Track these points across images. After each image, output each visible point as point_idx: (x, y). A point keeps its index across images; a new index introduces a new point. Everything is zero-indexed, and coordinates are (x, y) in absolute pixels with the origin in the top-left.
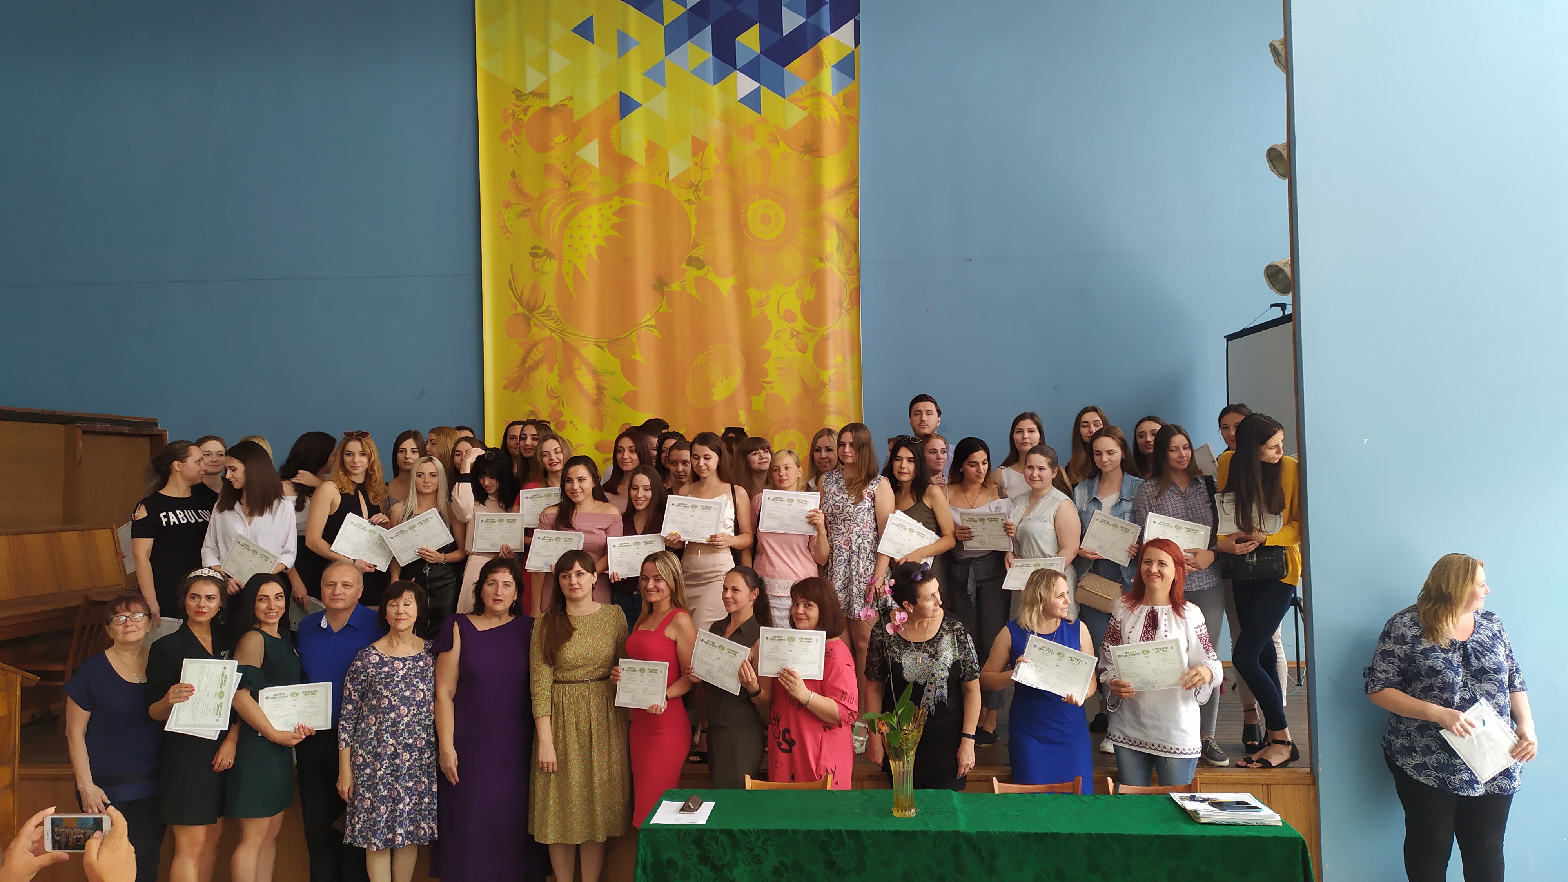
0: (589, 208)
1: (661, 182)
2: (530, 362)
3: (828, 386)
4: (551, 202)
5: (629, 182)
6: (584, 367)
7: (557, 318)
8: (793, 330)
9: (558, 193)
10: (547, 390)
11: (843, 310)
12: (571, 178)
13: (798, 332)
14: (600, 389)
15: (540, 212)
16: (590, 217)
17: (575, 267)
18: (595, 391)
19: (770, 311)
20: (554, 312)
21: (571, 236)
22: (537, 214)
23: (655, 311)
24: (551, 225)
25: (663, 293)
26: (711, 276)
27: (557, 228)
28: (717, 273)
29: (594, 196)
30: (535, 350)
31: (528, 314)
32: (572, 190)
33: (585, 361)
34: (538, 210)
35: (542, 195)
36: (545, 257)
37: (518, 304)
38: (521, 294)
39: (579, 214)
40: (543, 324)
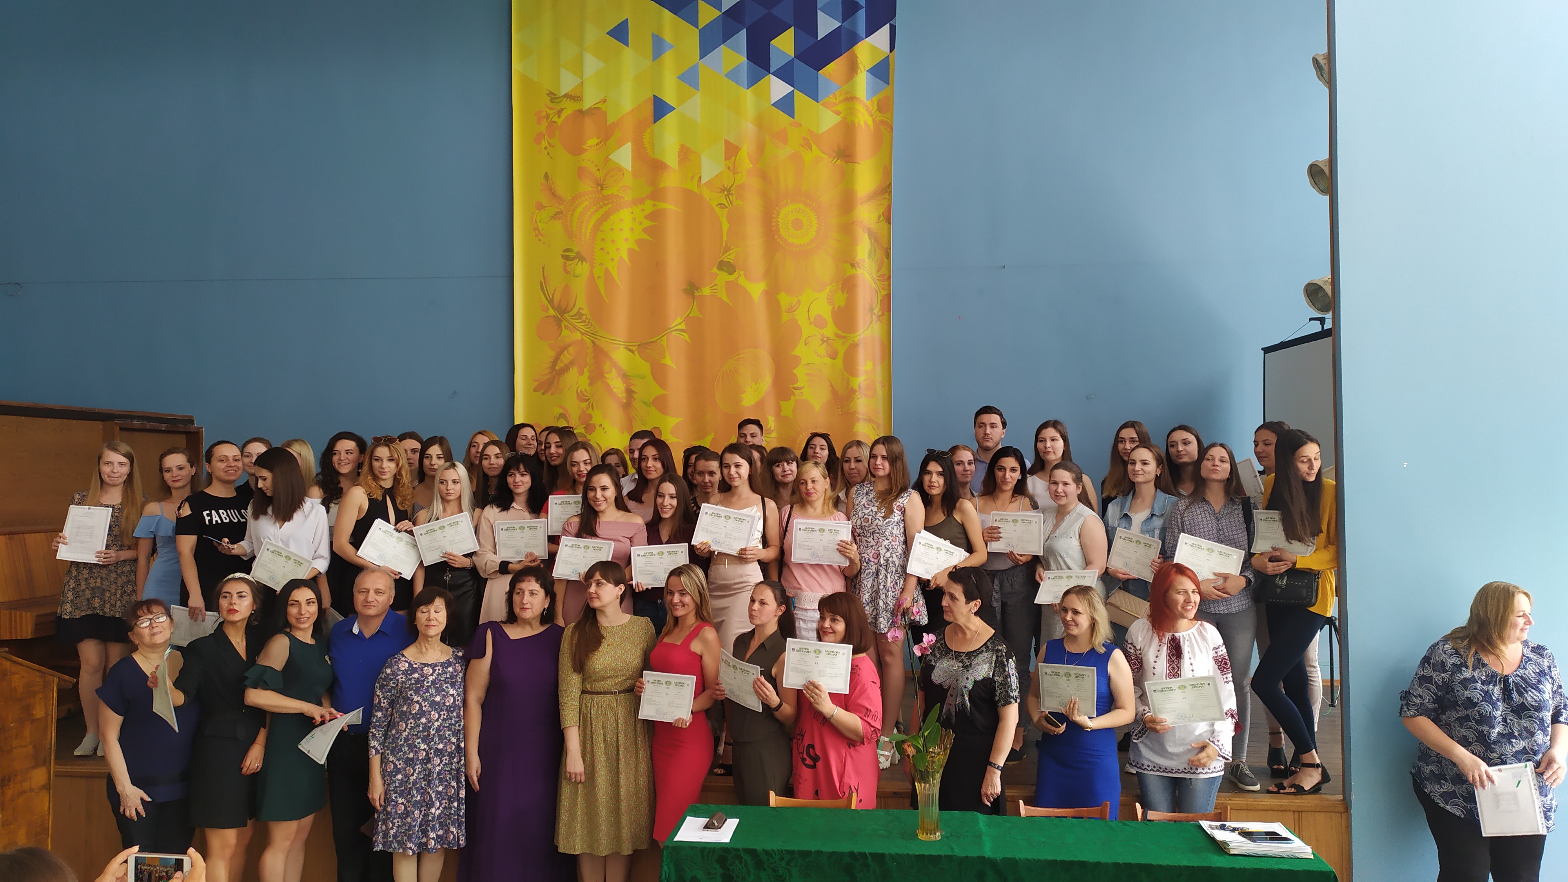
0: (621, 211)
2: (560, 365)
3: (857, 393)
5: (662, 185)
6: (614, 370)
8: (823, 336)
11: (874, 317)
13: (828, 339)
14: (630, 392)
15: (572, 215)
16: (622, 220)
17: (607, 270)
18: (624, 394)
19: (801, 316)
21: (603, 240)
22: (569, 216)
23: (686, 315)
24: (583, 227)
25: (693, 297)
26: (742, 281)
27: (589, 231)
28: (748, 277)
29: (626, 199)
32: (606, 192)
36: (577, 260)
38: (553, 297)
39: (612, 217)
40: (574, 327)
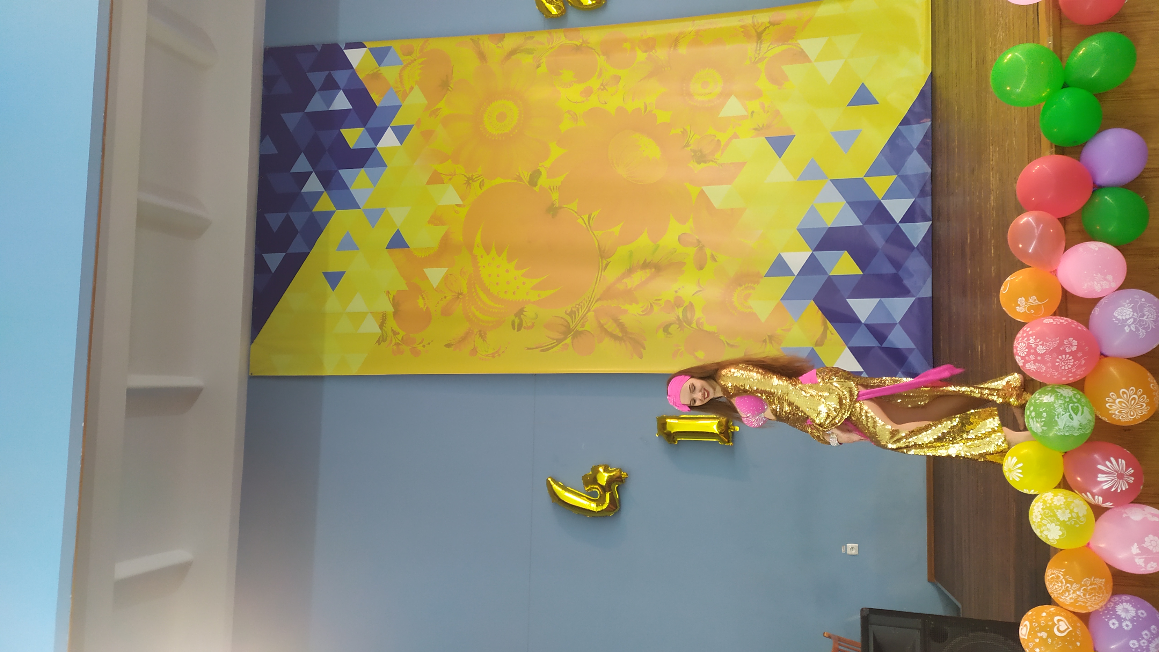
0: (482, 276)
1: (464, 212)
2: (618, 332)
4: (475, 311)
5: (460, 240)
6: (624, 282)
7: (577, 306)
8: (599, 89)
9: (467, 304)
10: (643, 315)
12: (455, 292)
13: (602, 84)
16: (490, 275)
19: (581, 109)
20: (572, 309)
21: (506, 292)
24: (494, 310)
26: (548, 164)
27: (497, 306)
30: (605, 327)
31: (573, 333)
32: (465, 291)
33: (619, 281)
34: (481, 323)
35: (468, 319)
37: (563, 343)
39: (487, 285)
40: (583, 319)
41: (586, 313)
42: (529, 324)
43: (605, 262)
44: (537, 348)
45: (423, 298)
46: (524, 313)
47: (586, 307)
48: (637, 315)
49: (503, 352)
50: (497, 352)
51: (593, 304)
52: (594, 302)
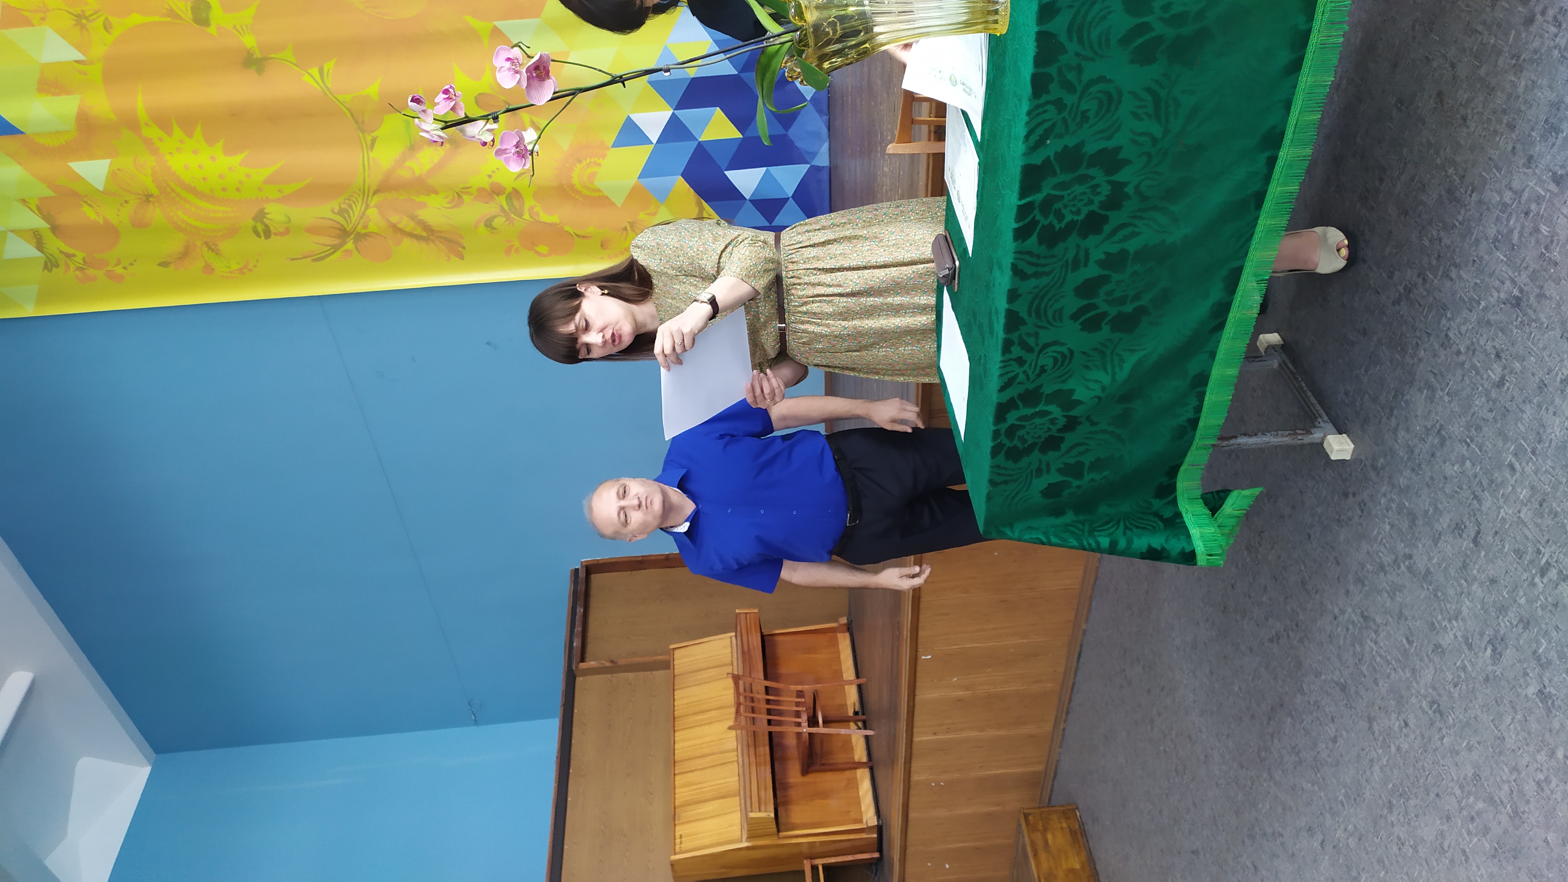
0: (173, 168)
1: (96, 71)
2: (419, 231)
4: (185, 218)
5: (112, 116)
6: (408, 164)
7: (347, 201)
9: (168, 209)
10: (452, 208)
12: (140, 194)
15: (204, 230)
16: (187, 167)
17: (269, 181)
20: (340, 207)
21: (224, 189)
22: (208, 233)
23: (297, 69)
24: (217, 215)
25: (265, 59)
27: (218, 208)
29: (154, 164)
30: (400, 226)
31: (353, 236)
32: (156, 192)
33: (400, 162)
34: (203, 233)
35: (178, 228)
36: (265, 220)
37: (342, 249)
38: (328, 246)
39: (187, 181)
40: (361, 218)
41: (364, 213)
42: (282, 230)
43: (369, 138)
44: (305, 257)
45: (90, 205)
46: (267, 216)
47: (360, 200)
48: (441, 208)
49: (255, 266)
50: (246, 266)
51: (370, 199)
52: (371, 195)
